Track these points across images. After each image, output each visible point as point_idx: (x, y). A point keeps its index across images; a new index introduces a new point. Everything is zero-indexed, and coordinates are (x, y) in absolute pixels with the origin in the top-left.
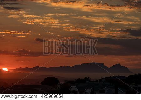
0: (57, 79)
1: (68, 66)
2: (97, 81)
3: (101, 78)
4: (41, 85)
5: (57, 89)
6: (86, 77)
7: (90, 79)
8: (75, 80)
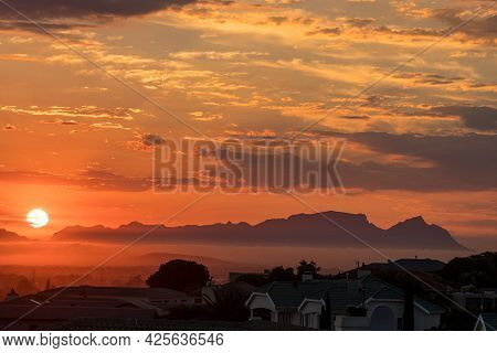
0: (202, 267)
1: (241, 223)
2: (340, 276)
3: (354, 267)
4: (147, 287)
5: (204, 302)
6: (304, 263)
7: (319, 269)
8: (266, 271)
